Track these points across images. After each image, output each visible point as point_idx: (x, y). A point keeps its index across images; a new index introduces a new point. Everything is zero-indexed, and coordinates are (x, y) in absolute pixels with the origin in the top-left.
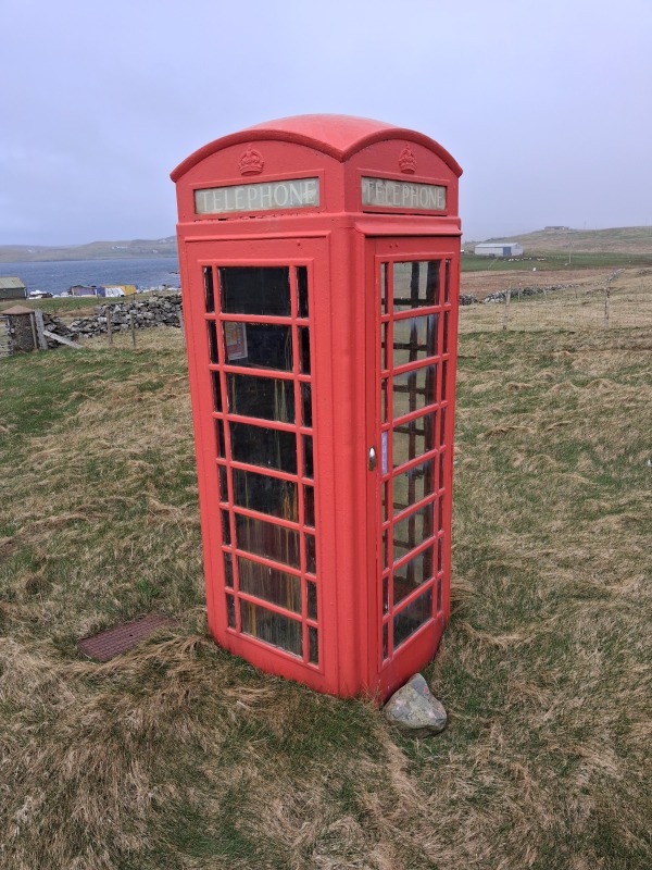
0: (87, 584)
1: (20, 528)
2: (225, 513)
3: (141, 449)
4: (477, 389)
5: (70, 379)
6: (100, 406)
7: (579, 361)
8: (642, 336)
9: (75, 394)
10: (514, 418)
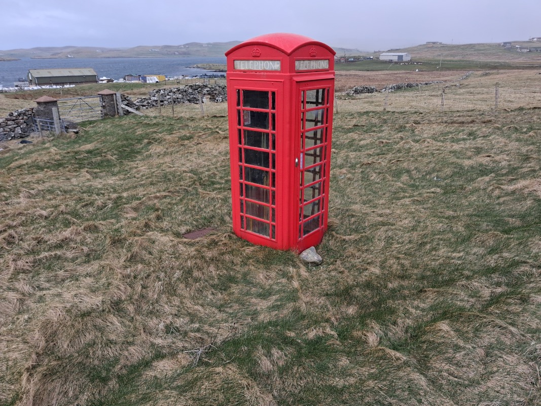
0: (180, 217)
1: (143, 198)
2: (241, 184)
3: (188, 169)
4: (362, 143)
5: (141, 132)
6: (162, 147)
7: (419, 129)
8: (459, 116)
9: (146, 141)
10: (377, 158)
